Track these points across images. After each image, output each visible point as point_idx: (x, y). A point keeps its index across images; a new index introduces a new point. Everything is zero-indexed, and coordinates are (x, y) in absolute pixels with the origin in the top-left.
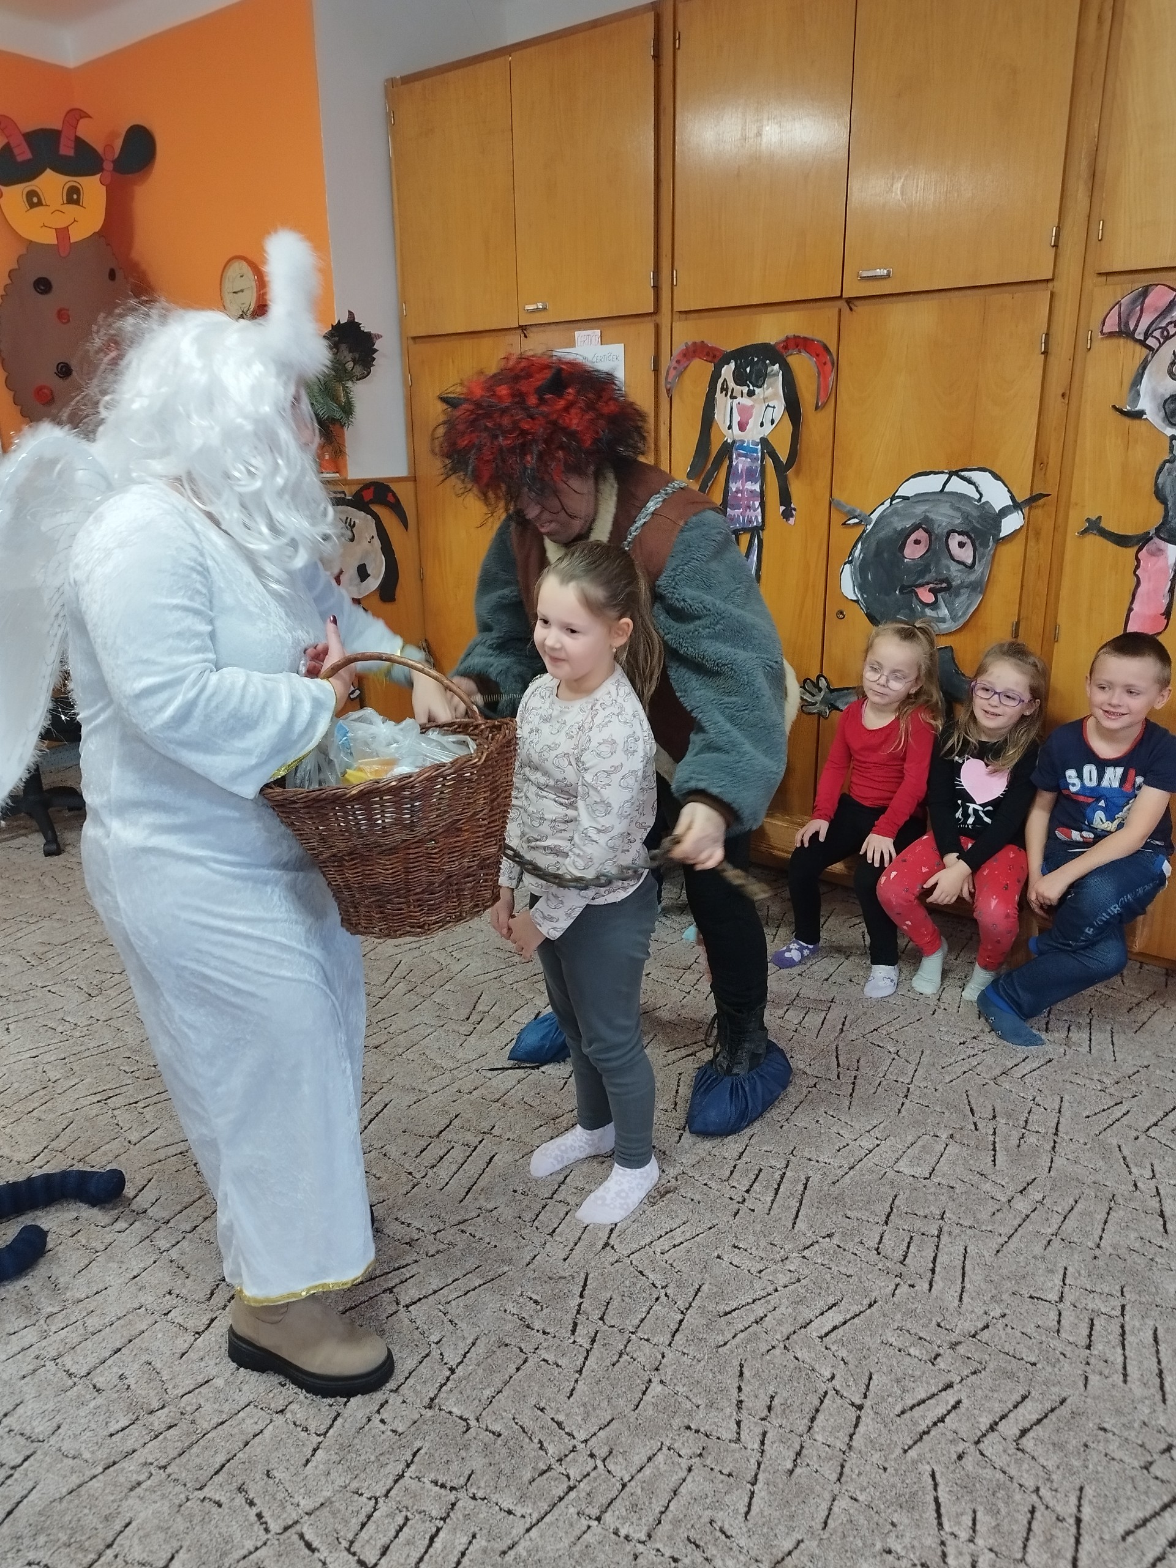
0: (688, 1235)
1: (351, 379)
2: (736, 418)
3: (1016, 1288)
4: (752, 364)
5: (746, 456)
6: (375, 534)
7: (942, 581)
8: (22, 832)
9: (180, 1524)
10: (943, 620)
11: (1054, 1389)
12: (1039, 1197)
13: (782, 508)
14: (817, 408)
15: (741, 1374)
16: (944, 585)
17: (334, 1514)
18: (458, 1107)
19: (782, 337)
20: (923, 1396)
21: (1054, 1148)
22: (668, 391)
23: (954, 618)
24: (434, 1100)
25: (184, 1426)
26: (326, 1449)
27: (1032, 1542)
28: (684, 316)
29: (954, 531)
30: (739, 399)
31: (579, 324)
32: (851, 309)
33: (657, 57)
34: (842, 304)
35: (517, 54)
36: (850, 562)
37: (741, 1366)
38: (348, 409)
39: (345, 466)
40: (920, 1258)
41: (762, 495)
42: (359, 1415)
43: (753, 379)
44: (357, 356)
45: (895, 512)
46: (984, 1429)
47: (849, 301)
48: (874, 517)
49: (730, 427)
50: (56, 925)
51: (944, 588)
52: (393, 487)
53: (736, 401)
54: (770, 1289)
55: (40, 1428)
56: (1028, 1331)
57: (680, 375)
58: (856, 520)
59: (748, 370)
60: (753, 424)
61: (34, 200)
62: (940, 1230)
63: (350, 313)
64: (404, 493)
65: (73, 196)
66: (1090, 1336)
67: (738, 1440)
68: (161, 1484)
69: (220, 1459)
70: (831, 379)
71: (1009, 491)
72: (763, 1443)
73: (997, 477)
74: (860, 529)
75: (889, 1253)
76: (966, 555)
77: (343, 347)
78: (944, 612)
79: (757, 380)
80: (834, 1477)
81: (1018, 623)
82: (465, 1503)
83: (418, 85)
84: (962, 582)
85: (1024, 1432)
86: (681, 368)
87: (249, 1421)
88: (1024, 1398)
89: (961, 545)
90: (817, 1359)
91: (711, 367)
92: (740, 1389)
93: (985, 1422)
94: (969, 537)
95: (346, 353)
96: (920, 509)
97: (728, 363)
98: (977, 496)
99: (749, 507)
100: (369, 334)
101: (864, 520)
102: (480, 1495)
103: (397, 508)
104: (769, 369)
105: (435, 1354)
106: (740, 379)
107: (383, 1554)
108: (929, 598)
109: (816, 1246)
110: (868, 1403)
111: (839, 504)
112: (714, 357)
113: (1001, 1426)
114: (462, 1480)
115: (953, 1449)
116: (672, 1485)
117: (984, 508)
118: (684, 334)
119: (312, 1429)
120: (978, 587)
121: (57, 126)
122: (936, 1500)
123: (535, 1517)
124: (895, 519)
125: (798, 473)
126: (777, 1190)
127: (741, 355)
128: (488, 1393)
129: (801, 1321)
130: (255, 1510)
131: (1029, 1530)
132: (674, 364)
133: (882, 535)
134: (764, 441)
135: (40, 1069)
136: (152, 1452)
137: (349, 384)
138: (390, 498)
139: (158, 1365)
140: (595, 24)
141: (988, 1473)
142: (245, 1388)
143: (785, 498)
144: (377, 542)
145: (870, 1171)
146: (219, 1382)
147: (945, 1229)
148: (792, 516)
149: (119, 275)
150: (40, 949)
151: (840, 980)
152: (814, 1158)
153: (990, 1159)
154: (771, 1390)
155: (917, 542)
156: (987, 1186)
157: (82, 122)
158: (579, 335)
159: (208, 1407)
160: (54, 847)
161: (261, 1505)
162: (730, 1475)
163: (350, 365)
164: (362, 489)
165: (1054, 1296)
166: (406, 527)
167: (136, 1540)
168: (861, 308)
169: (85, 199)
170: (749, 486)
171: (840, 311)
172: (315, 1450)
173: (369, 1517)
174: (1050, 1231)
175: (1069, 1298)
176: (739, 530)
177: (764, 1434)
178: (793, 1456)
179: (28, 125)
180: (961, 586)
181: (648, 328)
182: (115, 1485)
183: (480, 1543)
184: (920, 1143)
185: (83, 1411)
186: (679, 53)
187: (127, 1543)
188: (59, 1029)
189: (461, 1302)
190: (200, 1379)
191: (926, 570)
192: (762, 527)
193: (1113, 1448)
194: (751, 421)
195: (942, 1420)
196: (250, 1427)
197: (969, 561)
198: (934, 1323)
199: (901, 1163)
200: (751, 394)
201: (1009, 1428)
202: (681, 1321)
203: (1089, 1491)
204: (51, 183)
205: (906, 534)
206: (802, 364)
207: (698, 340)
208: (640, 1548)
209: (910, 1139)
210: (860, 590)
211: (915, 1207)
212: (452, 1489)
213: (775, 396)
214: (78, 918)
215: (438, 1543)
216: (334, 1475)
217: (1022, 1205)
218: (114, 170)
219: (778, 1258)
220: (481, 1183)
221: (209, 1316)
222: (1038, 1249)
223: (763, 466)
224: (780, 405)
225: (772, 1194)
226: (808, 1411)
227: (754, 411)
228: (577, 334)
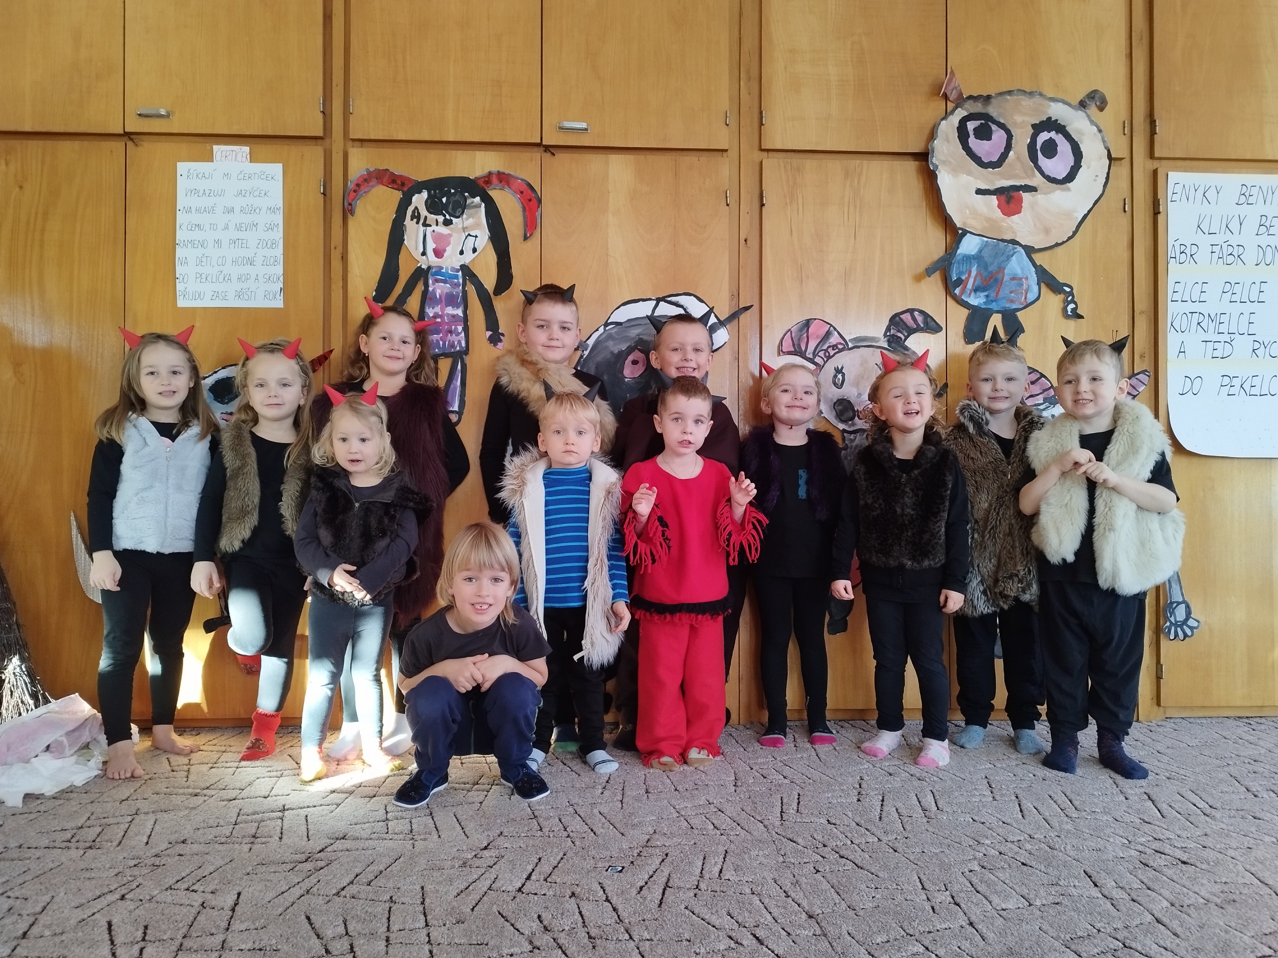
2: (431, 245)
4: (448, 194)
5: (445, 282)
13: (489, 333)
14: (523, 238)
19: (483, 172)
28: (359, 143)
30: (434, 227)
31: (218, 139)
32: (552, 155)
34: (542, 151)
41: (465, 319)
43: (450, 210)
45: (611, 337)
48: (591, 342)
49: (424, 254)
53: (429, 229)
59: (444, 200)
60: (451, 251)
70: (538, 214)
79: (454, 210)
86: (359, 191)
91: (398, 195)
96: (634, 333)
97: (420, 192)
99: (451, 332)
104: (469, 201)
106: (433, 206)
112: (402, 184)
118: (362, 161)
124: (611, 343)
125: (505, 301)
127: (435, 185)
133: (599, 358)
134: (465, 269)
143: (492, 323)
148: (501, 341)
155: (634, 363)
158: (219, 149)
168: (561, 156)
170: (450, 310)
171: (541, 156)
181: (315, 153)
192: (466, 351)
194: (449, 249)
200: (447, 223)
205: (624, 356)
206: (506, 198)
207: (381, 167)
213: (477, 226)
223: (465, 293)
224: (483, 234)
227: (452, 239)
228: (216, 148)
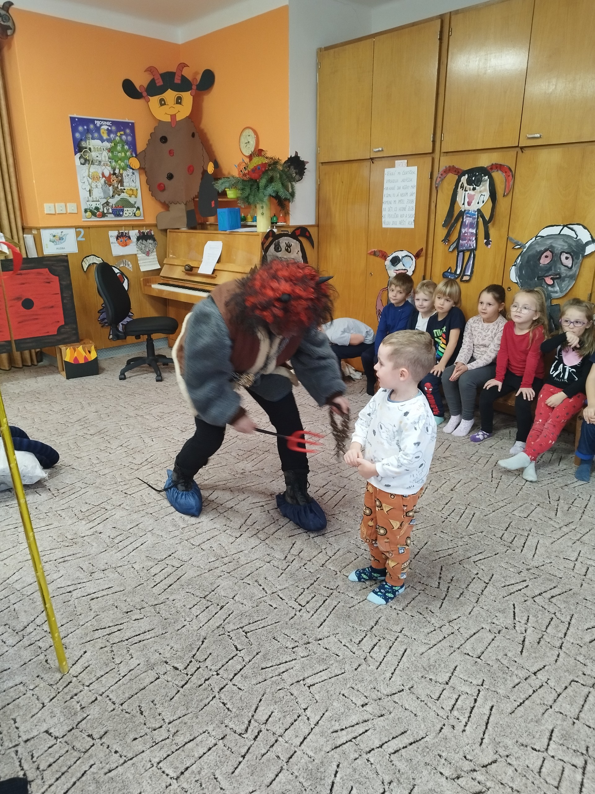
0: (423, 527)
1: (294, 181)
2: (467, 200)
3: (558, 555)
4: (475, 176)
5: (470, 217)
6: (300, 250)
7: (557, 275)
8: (146, 372)
9: (236, 588)
10: (556, 292)
11: (567, 586)
12: (574, 527)
13: (485, 241)
14: (504, 196)
15: (441, 569)
16: (558, 276)
17: (290, 591)
18: (331, 478)
19: (490, 164)
20: (513, 583)
21: (583, 513)
22: (436, 188)
23: (561, 291)
24: (321, 475)
25: (235, 562)
26: (286, 574)
27: (550, 626)
28: (445, 154)
29: (564, 252)
30: (469, 192)
31: (397, 158)
32: (522, 152)
33: (441, 39)
34: (518, 149)
35: (377, 38)
36: (515, 265)
37: (442, 567)
38: (293, 195)
39: (289, 219)
40: (519, 542)
41: (476, 234)
42: (297, 566)
43: (476, 183)
44: (297, 171)
45: (537, 243)
46: (536, 594)
47: (522, 148)
48: (527, 245)
49: (463, 204)
50: (166, 406)
51: (558, 278)
52: (309, 229)
53: (467, 192)
54: (455, 546)
55: (185, 558)
56: (560, 568)
57: (442, 180)
58: (519, 247)
59: (473, 178)
60: (474, 203)
61: (162, 103)
62: (529, 534)
63: (296, 153)
64: (313, 232)
65: (179, 101)
66: (586, 572)
67: (438, 588)
68: (228, 577)
69: (248, 573)
70: (511, 183)
71: (590, 234)
72: (448, 589)
73: (585, 228)
74: (520, 251)
75: (506, 539)
76: (569, 263)
77: (292, 167)
78: (557, 288)
79: (477, 182)
80: (475, 601)
81: (591, 295)
82: (335, 593)
83: (332, 51)
84: (566, 275)
85: (552, 597)
86: (443, 177)
87: (257, 564)
88: (555, 587)
89: (567, 258)
90: (472, 567)
91: (457, 177)
92: (440, 574)
93: (537, 592)
94: (571, 255)
95: (293, 170)
96: (549, 242)
97: (464, 175)
98: (575, 236)
99: (470, 240)
100: (303, 161)
101: (522, 246)
102: (341, 592)
103: (309, 238)
104: (483, 178)
105: (324, 551)
106: (469, 182)
107: (307, 603)
108: (550, 282)
109: (476, 535)
110: (491, 582)
111: (511, 239)
112: (458, 172)
113: (544, 594)
114: (335, 587)
115: (523, 598)
116: (413, 597)
117: (578, 242)
118: (445, 162)
119: (280, 567)
120: (574, 277)
121: (175, 71)
122: (514, 612)
123: (361, 599)
124: (537, 246)
125: (493, 224)
126: (461, 517)
127: (471, 172)
128: (344, 564)
129: (467, 557)
130: (261, 588)
131: (549, 624)
132: (440, 176)
133: (530, 253)
134: (479, 211)
135: (167, 454)
136: (224, 568)
137: (294, 183)
138: (307, 234)
139: (224, 545)
140: (413, 24)
141: (536, 606)
142: (255, 554)
143: (487, 236)
144: (300, 254)
145: (501, 513)
146: (246, 552)
147: (531, 534)
148: (490, 244)
149: (197, 135)
150: (161, 414)
151: (497, 447)
152: (478, 507)
153: (554, 514)
154: (453, 575)
155: (546, 257)
156: (552, 522)
157: (185, 68)
158: (397, 162)
159: (242, 558)
160: (160, 378)
161: (263, 586)
162: (435, 597)
163: (295, 175)
164: (295, 230)
165: (573, 559)
166: (313, 247)
167: (222, 590)
168: (527, 152)
169: (184, 102)
170: (471, 230)
171: (517, 153)
172: (281, 574)
173: (302, 593)
174: (576, 539)
175: (580, 559)
176: (464, 250)
177: (449, 587)
178: (459, 594)
179: (162, 71)
180: (566, 277)
181: (429, 159)
182: (213, 575)
183: (342, 604)
184: (524, 506)
185: (199, 555)
186: (451, 37)
187: (219, 591)
188: (173, 441)
189: (333, 538)
190: (239, 551)
191: (550, 269)
192: (475, 249)
193: (589, 604)
194: (473, 201)
195: (520, 590)
196: (258, 565)
197: (570, 266)
198: (522, 562)
199: (515, 512)
200: (474, 189)
201: (548, 595)
202: (419, 552)
203: (576, 616)
204: (170, 95)
205: (542, 253)
206: (498, 176)
207: (451, 165)
208: (399, 612)
209: (520, 504)
210: (519, 278)
211: (519, 526)
212: (331, 589)
213: (485, 190)
214: (173, 405)
215: (327, 602)
216: (289, 581)
217: (565, 529)
218: (197, 89)
219: (459, 537)
220: (340, 503)
221: (240, 533)
222: (570, 544)
223: (477, 222)
224: (487, 194)
225: (459, 517)
226: (467, 583)
227: (475, 197)
228: (396, 161)
